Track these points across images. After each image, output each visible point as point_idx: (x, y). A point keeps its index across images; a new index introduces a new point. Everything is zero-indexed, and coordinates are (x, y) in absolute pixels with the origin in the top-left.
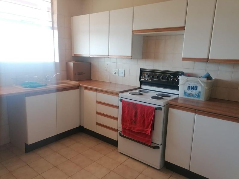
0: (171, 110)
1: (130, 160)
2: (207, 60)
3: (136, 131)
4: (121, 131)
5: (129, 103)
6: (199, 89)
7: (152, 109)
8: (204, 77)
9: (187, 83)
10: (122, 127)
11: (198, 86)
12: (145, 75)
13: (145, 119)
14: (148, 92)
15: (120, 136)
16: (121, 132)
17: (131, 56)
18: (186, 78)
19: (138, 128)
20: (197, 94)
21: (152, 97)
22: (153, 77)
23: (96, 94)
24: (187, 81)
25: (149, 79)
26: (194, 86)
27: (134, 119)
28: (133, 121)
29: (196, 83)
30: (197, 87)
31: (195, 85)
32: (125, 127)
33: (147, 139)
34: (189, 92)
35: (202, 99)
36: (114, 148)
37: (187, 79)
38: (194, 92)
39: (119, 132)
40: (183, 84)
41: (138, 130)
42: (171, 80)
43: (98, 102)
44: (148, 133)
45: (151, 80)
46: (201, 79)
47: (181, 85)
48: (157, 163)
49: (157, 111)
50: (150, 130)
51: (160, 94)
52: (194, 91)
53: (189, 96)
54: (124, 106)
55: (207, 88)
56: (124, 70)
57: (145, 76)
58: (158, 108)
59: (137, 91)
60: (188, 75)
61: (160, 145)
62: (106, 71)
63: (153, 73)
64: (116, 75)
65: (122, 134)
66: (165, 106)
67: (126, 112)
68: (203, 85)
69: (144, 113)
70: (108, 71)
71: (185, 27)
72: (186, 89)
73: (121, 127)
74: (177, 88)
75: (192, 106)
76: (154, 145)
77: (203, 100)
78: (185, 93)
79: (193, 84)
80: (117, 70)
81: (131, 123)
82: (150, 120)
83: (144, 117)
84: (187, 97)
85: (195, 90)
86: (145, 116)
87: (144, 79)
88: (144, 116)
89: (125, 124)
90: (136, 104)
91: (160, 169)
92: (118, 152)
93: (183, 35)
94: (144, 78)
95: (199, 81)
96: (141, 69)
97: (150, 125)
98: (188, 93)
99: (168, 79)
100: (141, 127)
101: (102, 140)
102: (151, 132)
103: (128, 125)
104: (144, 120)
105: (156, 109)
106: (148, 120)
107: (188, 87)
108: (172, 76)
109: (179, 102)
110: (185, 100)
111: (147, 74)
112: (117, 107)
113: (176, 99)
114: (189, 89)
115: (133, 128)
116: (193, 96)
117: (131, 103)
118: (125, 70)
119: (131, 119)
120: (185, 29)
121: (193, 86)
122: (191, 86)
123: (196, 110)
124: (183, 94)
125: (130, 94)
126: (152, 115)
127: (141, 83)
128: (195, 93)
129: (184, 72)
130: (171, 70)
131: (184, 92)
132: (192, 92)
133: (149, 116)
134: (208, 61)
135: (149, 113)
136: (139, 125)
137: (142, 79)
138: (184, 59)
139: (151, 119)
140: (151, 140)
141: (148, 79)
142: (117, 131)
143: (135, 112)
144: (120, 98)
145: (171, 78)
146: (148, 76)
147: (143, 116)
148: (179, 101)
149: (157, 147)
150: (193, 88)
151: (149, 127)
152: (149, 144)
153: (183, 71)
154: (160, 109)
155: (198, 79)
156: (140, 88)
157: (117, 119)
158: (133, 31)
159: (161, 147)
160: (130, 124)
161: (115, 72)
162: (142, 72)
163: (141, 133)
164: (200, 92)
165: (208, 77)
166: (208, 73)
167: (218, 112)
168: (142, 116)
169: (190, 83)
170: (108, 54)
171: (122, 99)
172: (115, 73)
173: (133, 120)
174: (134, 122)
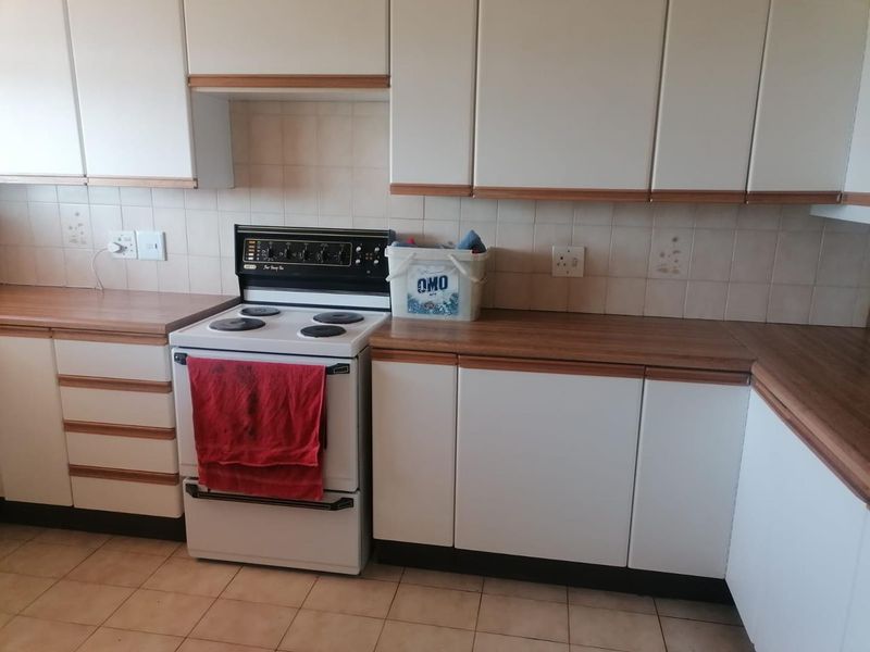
0: (379, 366)
1: (245, 574)
2: (468, 191)
3: (259, 465)
4: (197, 475)
5: (221, 366)
6: (453, 285)
7: (316, 373)
8: (462, 247)
9: (415, 267)
10: (200, 461)
11: (448, 275)
12: (256, 249)
13: (292, 413)
14: (278, 313)
15: (195, 496)
16: (196, 482)
17: (195, 180)
18: (410, 251)
19: (266, 451)
20: (449, 303)
21: (307, 331)
22: (289, 257)
23: (53, 346)
24: (415, 262)
25: (275, 265)
26: (436, 278)
27: (246, 421)
28: (246, 429)
29: (443, 268)
30: (446, 278)
31: (439, 275)
32: (213, 459)
33: (305, 483)
34: (424, 297)
35: (464, 315)
36: (168, 548)
37: (415, 254)
38: (439, 297)
39: (185, 481)
40: (404, 274)
41: (269, 459)
42: (358, 261)
43: (65, 381)
44: (311, 459)
45: (283, 266)
46: (457, 252)
47: (394, 277)
48: (348, 555)
49: (335, 378)
50: (317, 448)
51: (327, 314)
52: (439, 292)
53: (425, 312)
54: (197, 379)
55: (475, 280)
56: (159, 234)
57: (255, 253)
58: (334, 367)
59: (236, 313)
60: (412, 241)
61: (354, 493)
62: (75, 241)
63: (288, 242)
64: (128, 255)
65: (204, 489)
66: (357, 357)
67: (212, 402)
68: (463, 271)
69: (288, 390)
70: (84, 243)
71: (389, 77)
72: (413, 288)
73: (197, 462)
74: (384, 289)
75: (446, 345)
76: (332, 498)
77: (468, 319)
78: (411, 303)
79: (432, 272)
80: (128, 234)
81: (239, 440)
82: (311, 414)
83: (288, 406)
84: (418, 316)
85: (441, 288)
86: (292, 403)
87: (253, 267)
88: (286, 404)
89: (211, 446)
90: (249, 366)
91: (360, 574)
92: (189, 559)
93: (385, 102)
94: (255, 260)
95: (452, 258)
96: (237, 227)
97: (312, 431)
98: (420, 303)
99: (344, 259)
100: (280, 445)
101: (105, 533)
102: (321, 455)
103: (227, 447)
104: (289, 420)
105: (329, 371)
106: (306, 413)
107: (419, 282)
108: (359, 249)
109: (393, 336)
110: (413, 326)
111: (264, 246)
112: (168, 387)
113: (385, 327)
114: (422, 288)
115: (246, 456)
116: (437, 311)
117: (230, 362)
118: (164, 234)
119: (236, 425)
120: (389, 86)
121: (433, 276)
122: (426, 277)
123: (457, 354)
124: (406, 308)
125: (213, 328)
126: (316, 395)
127: (246, 280)
128: (442, 300)
129: (394, 232)
130: (349, 226)
131: (406, 300)
132: (433, 299)
133: (307, 400)
134: (471, 195)
135: (304, 389)
136: (270, 438)
137: (245, 266)
138: (398, 189)
139: (317, 408)
140: (320, 483)
141: (269, 265)
142: (174, 479)
143: (250, 396)
144: (173, 351)
145: (356, 256)
146: (271, 254)
147: (283, 404)
148: (394, 333)
149: (346, 503)
150: (434, 284)
151: (312, 440)
152: (317, 500)
153: (393, 229)
154: (343, 369)
155: (449, 255)
156: (242, 300)
157: (171, 434)
158: (189, 79)
159: (356, 498)
160: (232, 443)
161: (123, 243)
162: (242, 238)
163: (282, 466)
164: (455, 296)
165: (476, 246)
166: (473, 232)
167: (521, 351)
168: (280, 404)
169: (423, 268)
170: (81, 173)
171: (186, 355)
172: (122, 249)
173: (246, 423)
174: (251, 433)
